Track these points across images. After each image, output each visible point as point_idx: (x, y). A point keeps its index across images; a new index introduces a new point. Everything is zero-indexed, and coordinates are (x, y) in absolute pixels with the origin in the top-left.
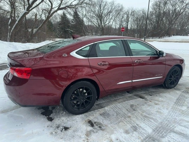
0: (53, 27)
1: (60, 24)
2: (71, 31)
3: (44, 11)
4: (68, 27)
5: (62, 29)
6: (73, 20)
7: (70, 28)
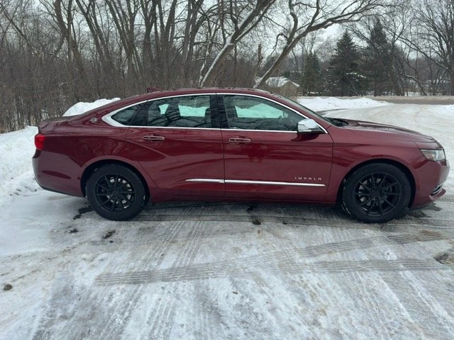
0: (319, 69)
1: (334, 62)
2: (359, 78)
3: (280, 36)
4: (353, 67)
5: (338, 73)
6: (368, 48)
7: (356, 71)
